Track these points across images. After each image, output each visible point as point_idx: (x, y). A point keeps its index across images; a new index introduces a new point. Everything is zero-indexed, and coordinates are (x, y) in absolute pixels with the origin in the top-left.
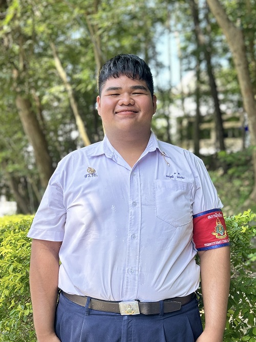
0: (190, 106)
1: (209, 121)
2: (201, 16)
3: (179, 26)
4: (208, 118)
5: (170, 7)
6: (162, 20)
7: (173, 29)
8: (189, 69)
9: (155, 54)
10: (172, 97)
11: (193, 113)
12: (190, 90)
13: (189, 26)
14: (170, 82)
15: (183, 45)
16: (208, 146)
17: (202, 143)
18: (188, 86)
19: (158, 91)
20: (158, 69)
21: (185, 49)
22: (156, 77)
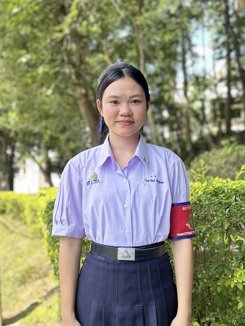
0: (222, 89)
1: (239, 102)
2: (231, 12)
3: (212, 22)
4: (238, 100)
5: (203, 5)
6: (198, 17)
7: (206, 24)
8: (221, 58)
9: (191, 46)
10: (207, 82)
11: (225, 96)
12: (222, 76)
13: (220, 20)
14: (204, 70)
15: (215, 36)
16: (239, 123)
17: (233, 121)
18: (220, 73)
19: (194, 79)
20: (195, 59)
21: (217, 40)
22: (192, 66)
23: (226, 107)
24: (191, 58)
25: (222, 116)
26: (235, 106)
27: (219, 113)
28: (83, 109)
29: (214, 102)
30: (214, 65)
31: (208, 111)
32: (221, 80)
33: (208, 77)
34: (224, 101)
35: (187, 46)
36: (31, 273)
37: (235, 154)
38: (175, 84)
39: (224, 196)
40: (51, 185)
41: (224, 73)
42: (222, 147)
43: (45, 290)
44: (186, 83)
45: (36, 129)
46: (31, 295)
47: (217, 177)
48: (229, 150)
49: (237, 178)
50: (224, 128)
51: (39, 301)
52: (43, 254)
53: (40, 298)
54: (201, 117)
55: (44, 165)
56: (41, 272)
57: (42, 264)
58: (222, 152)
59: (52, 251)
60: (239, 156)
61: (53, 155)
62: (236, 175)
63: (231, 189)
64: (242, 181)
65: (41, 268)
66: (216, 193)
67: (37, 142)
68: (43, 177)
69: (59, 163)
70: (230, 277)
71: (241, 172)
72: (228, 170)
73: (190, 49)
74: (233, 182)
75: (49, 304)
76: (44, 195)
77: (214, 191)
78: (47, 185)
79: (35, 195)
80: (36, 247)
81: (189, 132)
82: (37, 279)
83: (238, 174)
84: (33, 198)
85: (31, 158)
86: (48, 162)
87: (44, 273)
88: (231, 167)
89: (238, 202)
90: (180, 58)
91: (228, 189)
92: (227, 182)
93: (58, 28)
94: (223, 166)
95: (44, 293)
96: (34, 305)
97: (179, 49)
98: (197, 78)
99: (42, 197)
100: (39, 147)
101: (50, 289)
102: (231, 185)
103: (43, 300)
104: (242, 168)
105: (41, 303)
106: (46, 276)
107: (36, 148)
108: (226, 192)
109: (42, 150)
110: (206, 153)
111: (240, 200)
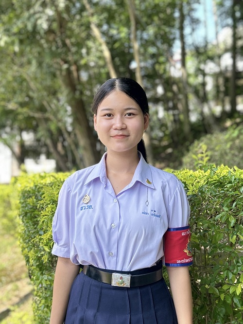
9: (191, 10)
12: (226, 46)
14: (205, 39)
17: (239, 99)
20: (195, 26)
21: (221, 4)
22: (191, 34)
23: (231, 82)
26: (242, 82)
27: (222, 89)
30: (217, 33)
33: (209, 46)
35: (186, 10)
37: (242, 137)
42: (226, 129)
44: (184, 54)
47: (222, 165)
50: (228, 107)
51: (11, 308)
53: (13, 305)
56: (13, 275)
58: (227, 135)
61: (28, 137)
63: (239, 179)
65: (12, 271)
66: (221, 183)
67: (9, 122)
70: (235, 282)
72: (234, 156)
73: (189, 14)
74: (241, 171)
81: (187, 111)
82: (8, 283)
85: (2, 141)
86: (22, 145)
90: (177, 24)
91: (235, 179)
92: (234, 170)
98: (197, 48)
103: (16, 307)
105: (13, 311)
106: (18, 279)
110: (208, 136)
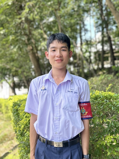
0: (99, 47)
1: (108, 53)
2: (104, 9)
3: (94, 13)
4: (107, 52)
5: (90, 5)
6: (88, 11)
7: (92, 15)
8: (100, 31)
9: (84, 25)
10: (92, 43)
11: (101, 50)
13: (99, 13)
14: (91, 37)
15: (96, 21)
16: (108, 63)
17: (105, 63)
18: (99, 38)
19: (85, 41)
20: (86, 32)
21: (97, 23)
22: (84, 35)
23: (102, 55)
24: (84, 31)
25: (100, 60)
26: (106, 55)
27: (98, 58)
28: (31, 57)
29: (95, 53)
30: (95, 35)
31: (92, 58)
32: (99, 42)
33: (92, 41)
34: (101, 53)
35: (82, 26)
36: (5, 138)
37: (106, 79)
38: (76, 44)
39: (100, 100)
40: (15, 94)
41: (101, 38)
42: (99, 75)
43: (12, 146)
44: (81, 44)
45: (8, 67)
46: (5, 149)
47: (97, 90)
48: (103, 77)
49: (106, 91)
50: (100, 66)
51: (9, 151)
52: (11, 128)
53: (10, 150)
54: (89, 61)
55: (12, 85)
56: (10, 137)
57: (10, 133)
58: (99, 78)
59: (15, 127)
60: (108, 80)
61: (16, 79)
62: (106, 89)
63: (104, 96)
64: (109, 92)
65: (10, 135)
66: (96, 98)
67: (8, 73)
68: (11, 90)
69: (19, 83)
70: (103, 139)
71: (109, 88)
72: (102, 87)
73: (83, 27)
74: (105, 93)
75: (14, 153)
76: (12, 99)
77: (95, 97)
78: (13, 94)
79: (7, 99)
80: (7, 125)
81: (83, 68)
82: (8, 141)
83: (107, 89)
84: (6, 100)
85: (5, 81)
86: (14, 83)
87: (11, 138)
88: (104, 85)
89: (108, 103)
90: (78, 31)
91: (102, 96)
92: (102, 92)
93: (18, 17)
94: (100, 85)
95: (12, 148)
96: (7, 154)
97: (78, 27)
98: (87, 41)
99: (11, 100)
100: (9, 76)
101: (14, 145)
102: (104, 94)
103: (11, 151)
104: (109, 86)
105: (10, 153)
106: (12, 139)
107: (8, 76)
108: (101, 97)
109: (11, 77)
110: (92, 78)
111: (108, 102)
